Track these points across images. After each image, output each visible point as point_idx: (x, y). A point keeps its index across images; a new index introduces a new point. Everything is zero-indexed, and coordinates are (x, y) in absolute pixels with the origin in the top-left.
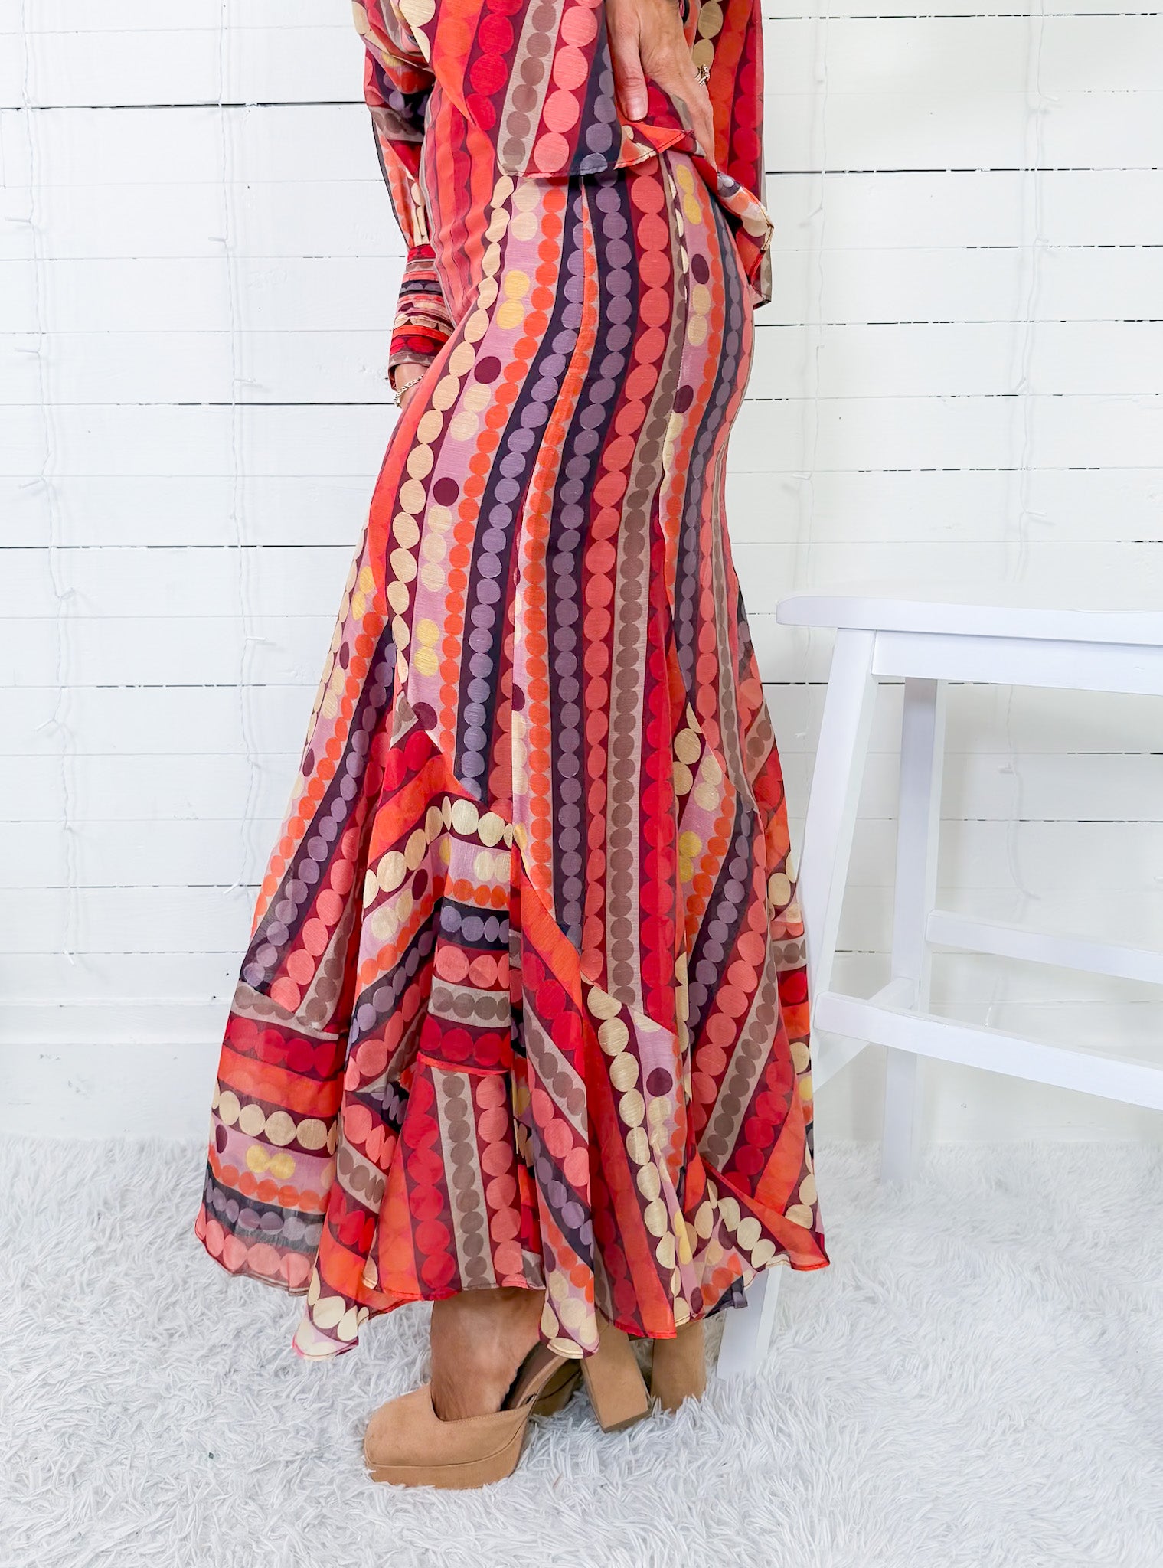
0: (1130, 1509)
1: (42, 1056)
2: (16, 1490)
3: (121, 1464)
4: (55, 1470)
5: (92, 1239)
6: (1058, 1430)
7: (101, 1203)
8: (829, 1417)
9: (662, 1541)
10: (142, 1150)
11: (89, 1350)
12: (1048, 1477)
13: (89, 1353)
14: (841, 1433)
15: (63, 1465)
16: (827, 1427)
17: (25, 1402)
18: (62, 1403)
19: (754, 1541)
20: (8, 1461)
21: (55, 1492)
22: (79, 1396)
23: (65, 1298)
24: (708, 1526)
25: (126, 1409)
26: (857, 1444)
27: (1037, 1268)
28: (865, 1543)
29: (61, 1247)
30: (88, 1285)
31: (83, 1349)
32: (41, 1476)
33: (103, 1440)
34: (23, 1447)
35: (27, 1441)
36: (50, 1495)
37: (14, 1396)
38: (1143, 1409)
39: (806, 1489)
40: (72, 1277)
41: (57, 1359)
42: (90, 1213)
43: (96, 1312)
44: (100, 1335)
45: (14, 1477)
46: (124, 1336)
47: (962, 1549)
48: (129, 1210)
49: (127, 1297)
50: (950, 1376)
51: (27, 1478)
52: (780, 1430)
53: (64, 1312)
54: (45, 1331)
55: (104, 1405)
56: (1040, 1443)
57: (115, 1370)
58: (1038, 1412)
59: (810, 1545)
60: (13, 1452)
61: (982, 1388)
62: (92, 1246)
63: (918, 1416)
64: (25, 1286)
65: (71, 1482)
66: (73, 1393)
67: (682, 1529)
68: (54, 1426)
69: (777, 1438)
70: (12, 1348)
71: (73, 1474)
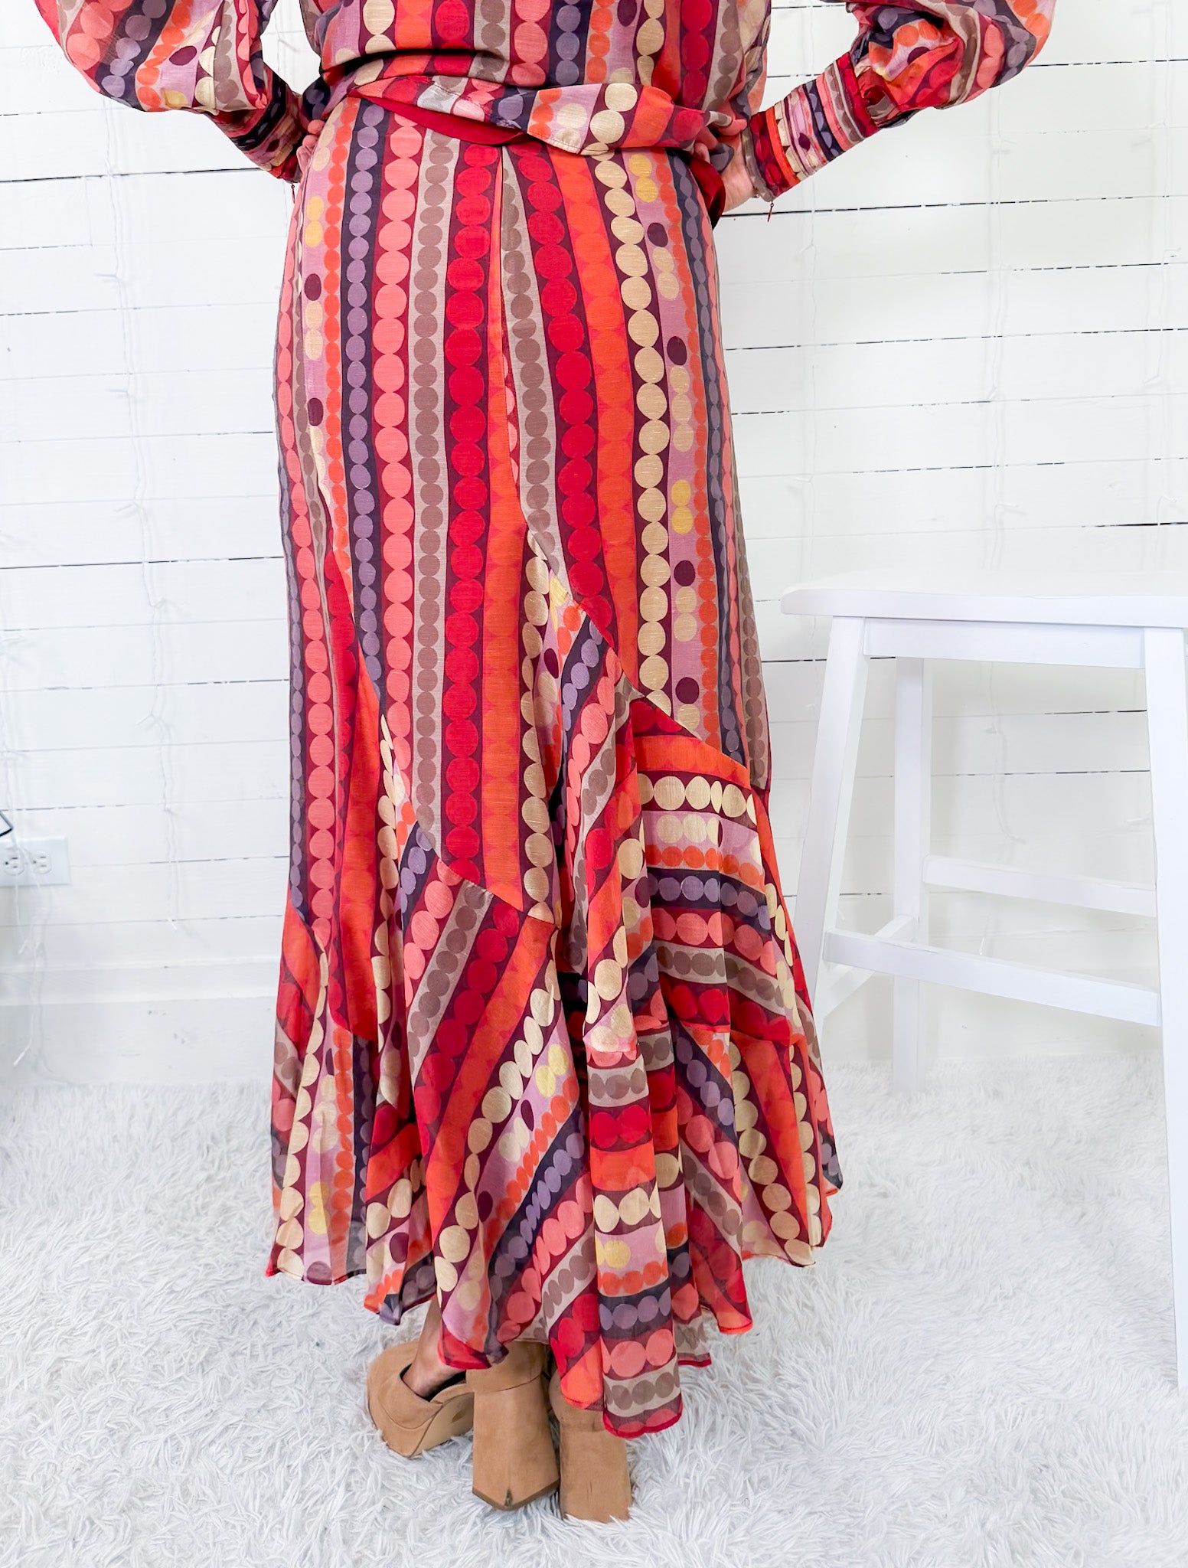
0: (1101, 1357)
1: (150, 1012)
2: (153, 1378)
3: (242, 1354)
4: (186, 1361)
5: (203, 1169)
6: (1042, 1296)
7: (209, 1138)
8: (847, 1294)
9: (705, 1397)
10: (242, 1092)
11: (207, 1262)
12: (1033, 1334)
13: (208, 1265)
14: (857, 1305)
15: (192, 1357)
16: (845, 1301)
17: (156, 1306)
18: (188, 1306)
19: (783, 1394)
20: (145, 1355)
21: (188, 1379)
22: (201, 1301)
23: (184, 1219)
24: (744, 1384)
25: (243, 1310)
26: (870, 1314)
27: (1028, 1163)
28: (877, 1393)
29: (175, 1177)
30: (203, 1208)
31: (202, 1261)
32: (174, 1366)
33: (226, 1335)
34: (157, 1343)
35: (159, 1339)
36: (183, 1382)
37: (146, 1302)
38: (1115, 1276)
39: (827, 1352)
40: (188, 1202)
41: (180, 1270)
42: (200, 1147)
43: (211, 1230)
44: (216, 1249)
45: (151, 1367)
46: (236, 1250)
47: (959, 1394)
48: (234, 1143)
49: (238, 1216)
50: (951, 1255)
51: (163, 1368)
52: (806, 1306)
53: (184, 1232)
54: (168, 1248)
55: (224, 1307)
56: (1027, 1307)
57: (231, 1278)
58: (1025, 1281)
59: (830, 1396)
60: (149, 1347)
61: (978, 1264)
62: (203, 1176)
63: (922, 1289)
64: (148, 1211)
65: (200, 1371)
66: (196, 1298)
67: (722, 1386)
68: (183, 1325)
69: (802, 1312)
70: (141, 1263)
71: (201, 1363)
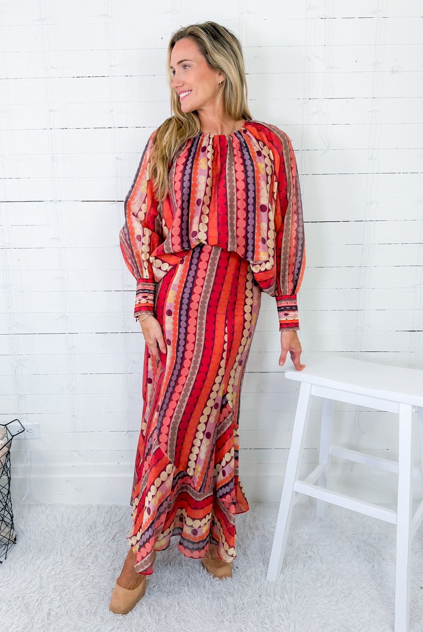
0: (372, 619)
1: (67, 481)
2: (80, 617)
3: (106, 609)
4: (89, 611)
5: (88, 539)
6: (357, 596)
7: (89, 527)
8: (296, 593)
9: (250, 629)
10: (99, 508)
11: (92, 575)
12: (352, 610)
13: (93, 576)
14: (299, 598)
15: (91, 610)
16: (295, 596)
17: (77, 591)
18: (87, 591)
19: (274, 629)
20: (76, 609)
21: (90, 617)
22: (92, 589)
23: (84, 558)
24: (262, 625)
25: (105, 593)
26: (303, 601)
27: (358, 546)
28: (303, 629)
29: (79, 541)
30: (89, 554)
31: (91, 575)
32: (86, 613)
33: (101, 602)
34: (79, 605)
35: (80, 603)
36: (88, 618)
37: (74, 589)
38: (381, 590)
39: (289, 614)
40: (84, 552)
41: (84, 578)
42: (86, 530)
43: (93, 563)
44: (95, 570)
45: (78, 613)
46: (102, 570)
47: (328, 630)
48: (98, 529)
49: (101, 558)
50: (330, 581)
51: (82, 613)
52: (283, 598)
53: (84, 563)
54: (79, 569)
55: (99, 592)
56: (351, 600)
57: (100, 581)
58: (352, 591)
59: (289, 630)
60: (77, 606)
61: (338, 584)
62: (88, 542)
63: (320, 593)
64: (71, 555)
65: (94, 615)
66: (90, 588)
67: (256, 626)
68: (87, 598)
69: (281, 600)
70: (71, 574)
71: (94, 612)
